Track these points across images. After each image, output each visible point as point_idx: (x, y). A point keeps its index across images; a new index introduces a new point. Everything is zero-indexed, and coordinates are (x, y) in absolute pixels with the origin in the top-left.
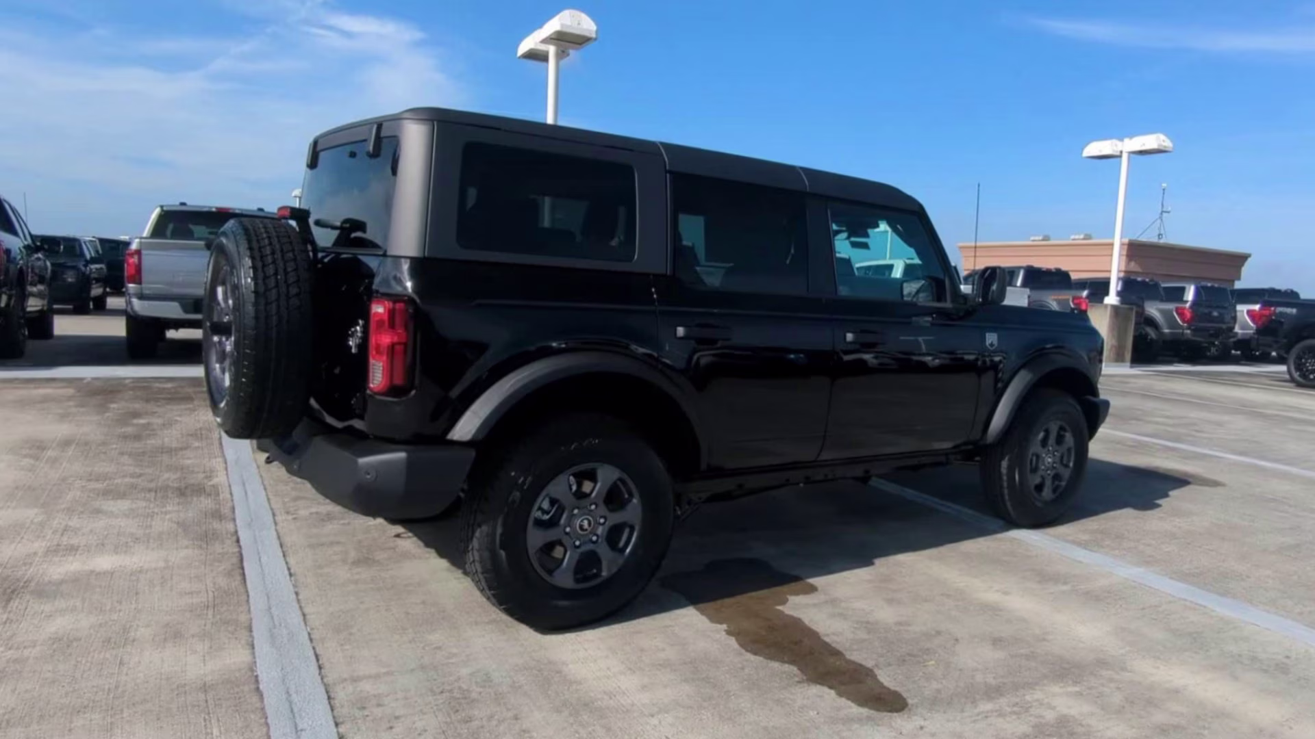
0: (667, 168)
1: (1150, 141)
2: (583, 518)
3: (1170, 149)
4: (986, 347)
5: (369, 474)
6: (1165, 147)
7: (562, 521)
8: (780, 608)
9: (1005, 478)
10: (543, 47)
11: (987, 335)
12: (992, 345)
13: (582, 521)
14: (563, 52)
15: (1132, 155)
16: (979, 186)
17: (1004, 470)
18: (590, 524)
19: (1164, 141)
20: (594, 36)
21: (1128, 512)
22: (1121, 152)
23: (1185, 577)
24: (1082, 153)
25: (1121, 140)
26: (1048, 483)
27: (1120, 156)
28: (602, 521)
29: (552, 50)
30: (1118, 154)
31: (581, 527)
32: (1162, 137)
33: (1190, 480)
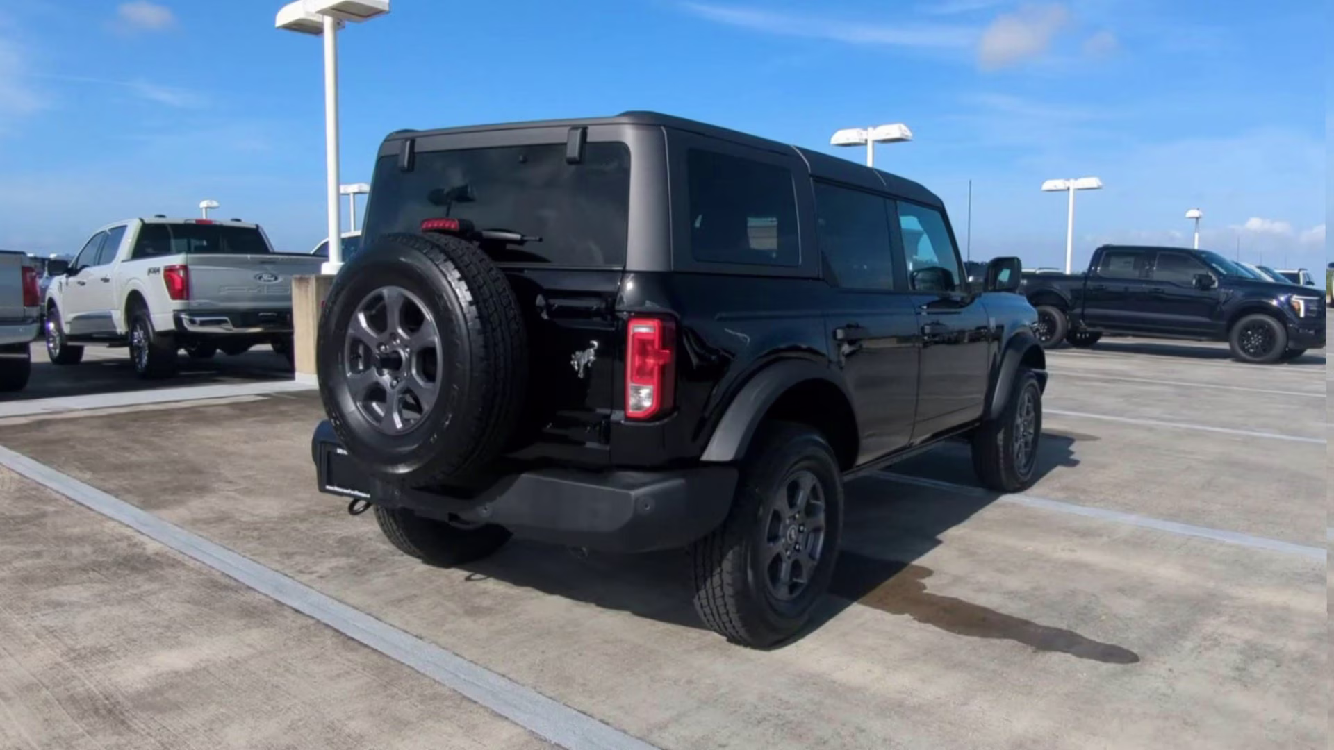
0: (810, 174)
1: (894, 130)
2: (791, 527)
3: (909, 138)
5: (646, 506)
6: (907, 136)
7: (781, 533)
8: (925, 591)
9: (1001, 449)
10: (317, 18)
11: (990, 319)
13: (791, 530)
14: (339, 24)
15: (877, 144)
16: (970, 182)
17: (1000, 443)
18: (795, 533)
19: (905, 131)
20: (387, 8)
21: (1059, 470)
22: (866, 140)
23: (1173, 517)
24: (830, 140)
25: (865, 129)
26: (1023, 449)
27: (866, 144)
28: (802, 528)
29: (328, 22)
30: (863, 142)
31: (790, 536)
32: (903, 127)
33: (1074, 437)
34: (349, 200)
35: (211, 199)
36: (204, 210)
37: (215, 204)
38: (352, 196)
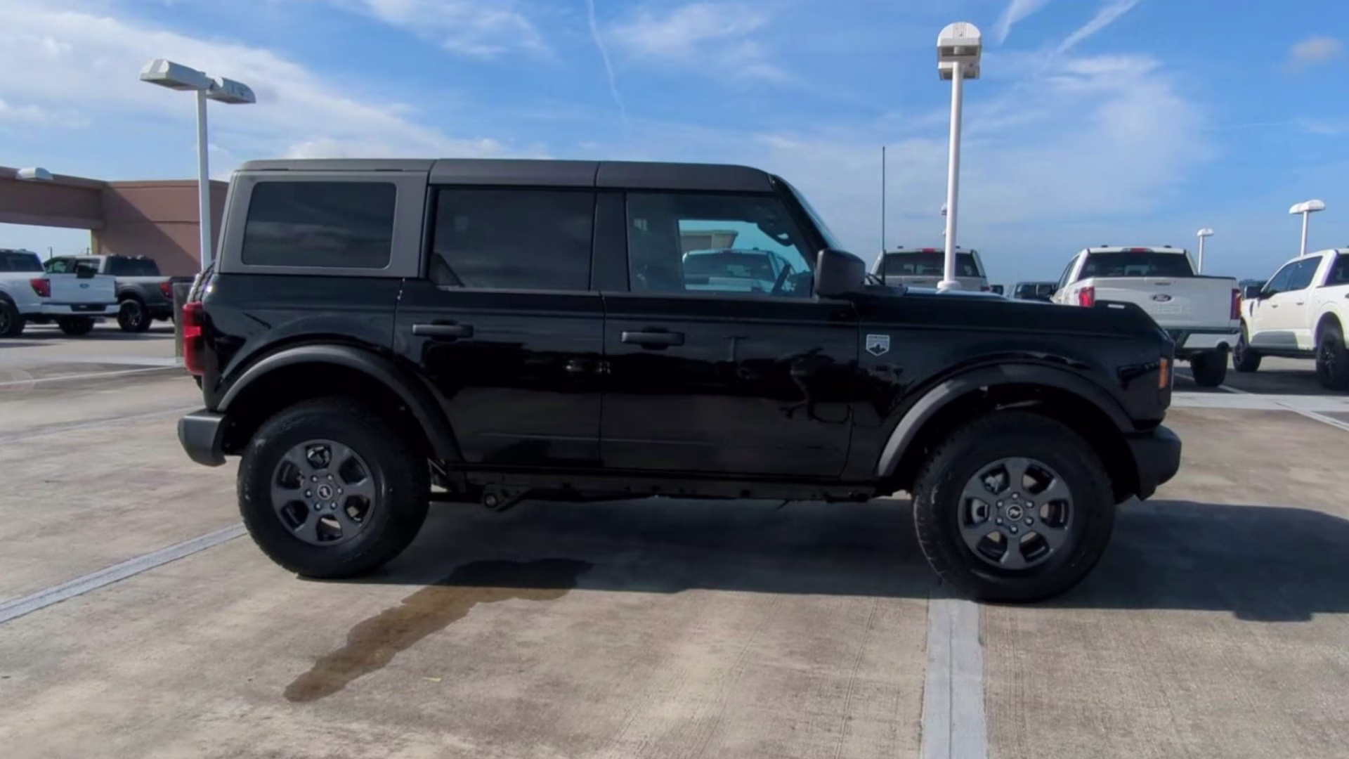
0: (431, 181)
2: (324, 485)
4: (866, 351)
11: (869, 338)
12: (877, 349)
13: (322, 488)
16: (884, 149)
18: (328, 492)
26: (1014, 545)
28: (340, 491)
34: (1303, 218)
35: (1207, 227)
36: (1201, 238)
37: (1210, 231)
38: (1305, 214)
